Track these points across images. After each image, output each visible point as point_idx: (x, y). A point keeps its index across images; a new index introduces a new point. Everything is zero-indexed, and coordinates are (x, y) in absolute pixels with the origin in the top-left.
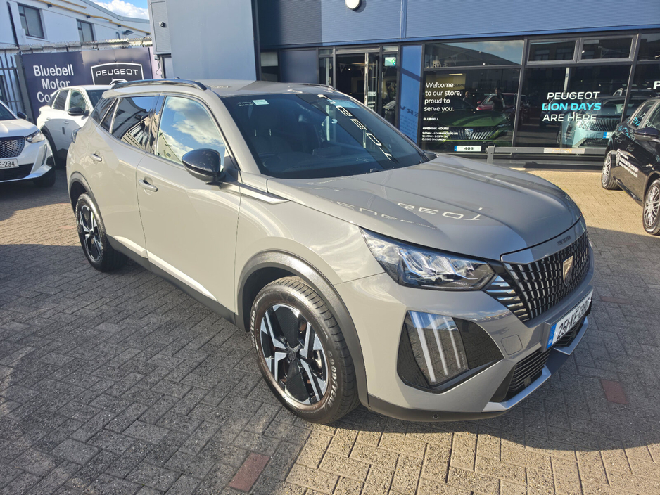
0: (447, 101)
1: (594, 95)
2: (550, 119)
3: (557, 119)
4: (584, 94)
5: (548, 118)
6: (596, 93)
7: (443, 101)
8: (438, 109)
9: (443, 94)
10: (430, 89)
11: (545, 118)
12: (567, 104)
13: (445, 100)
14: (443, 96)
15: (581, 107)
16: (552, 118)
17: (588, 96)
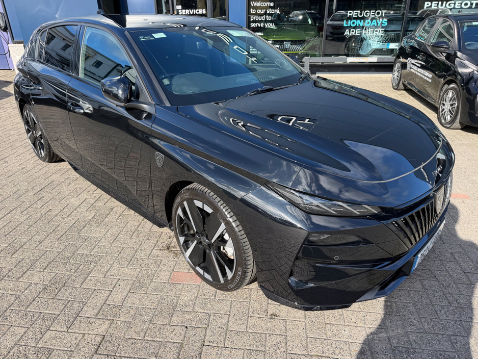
0: (269, 18)
1: (382, 14)
2: (350, 33)
3: (355, 33)
4: (375, 12)
5: (348, 33)
6: (384, 11)
7: (266, 18)
8: (262, 25)
9: (266, 12)
10: (254, 8)
11: (346, 33)
12: (362, 21)
13: (267, 17)
14: (265, 13)
15: (373, 24)
16: (351, 33)
17: (378, 13)
